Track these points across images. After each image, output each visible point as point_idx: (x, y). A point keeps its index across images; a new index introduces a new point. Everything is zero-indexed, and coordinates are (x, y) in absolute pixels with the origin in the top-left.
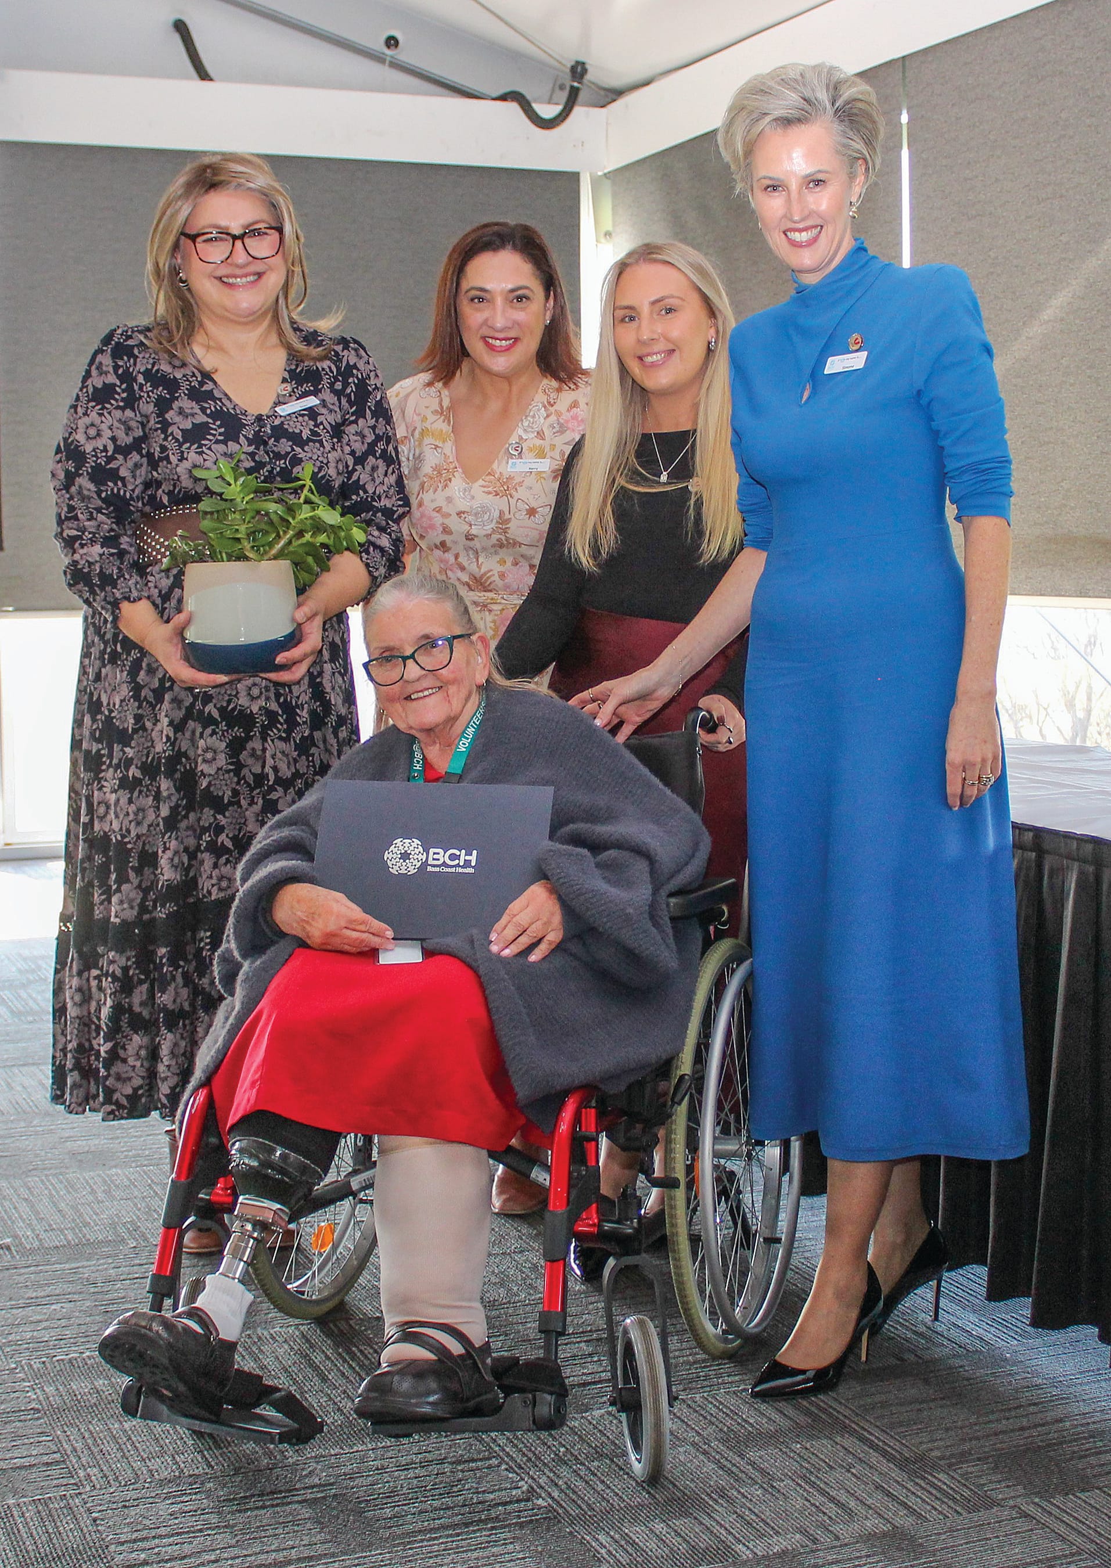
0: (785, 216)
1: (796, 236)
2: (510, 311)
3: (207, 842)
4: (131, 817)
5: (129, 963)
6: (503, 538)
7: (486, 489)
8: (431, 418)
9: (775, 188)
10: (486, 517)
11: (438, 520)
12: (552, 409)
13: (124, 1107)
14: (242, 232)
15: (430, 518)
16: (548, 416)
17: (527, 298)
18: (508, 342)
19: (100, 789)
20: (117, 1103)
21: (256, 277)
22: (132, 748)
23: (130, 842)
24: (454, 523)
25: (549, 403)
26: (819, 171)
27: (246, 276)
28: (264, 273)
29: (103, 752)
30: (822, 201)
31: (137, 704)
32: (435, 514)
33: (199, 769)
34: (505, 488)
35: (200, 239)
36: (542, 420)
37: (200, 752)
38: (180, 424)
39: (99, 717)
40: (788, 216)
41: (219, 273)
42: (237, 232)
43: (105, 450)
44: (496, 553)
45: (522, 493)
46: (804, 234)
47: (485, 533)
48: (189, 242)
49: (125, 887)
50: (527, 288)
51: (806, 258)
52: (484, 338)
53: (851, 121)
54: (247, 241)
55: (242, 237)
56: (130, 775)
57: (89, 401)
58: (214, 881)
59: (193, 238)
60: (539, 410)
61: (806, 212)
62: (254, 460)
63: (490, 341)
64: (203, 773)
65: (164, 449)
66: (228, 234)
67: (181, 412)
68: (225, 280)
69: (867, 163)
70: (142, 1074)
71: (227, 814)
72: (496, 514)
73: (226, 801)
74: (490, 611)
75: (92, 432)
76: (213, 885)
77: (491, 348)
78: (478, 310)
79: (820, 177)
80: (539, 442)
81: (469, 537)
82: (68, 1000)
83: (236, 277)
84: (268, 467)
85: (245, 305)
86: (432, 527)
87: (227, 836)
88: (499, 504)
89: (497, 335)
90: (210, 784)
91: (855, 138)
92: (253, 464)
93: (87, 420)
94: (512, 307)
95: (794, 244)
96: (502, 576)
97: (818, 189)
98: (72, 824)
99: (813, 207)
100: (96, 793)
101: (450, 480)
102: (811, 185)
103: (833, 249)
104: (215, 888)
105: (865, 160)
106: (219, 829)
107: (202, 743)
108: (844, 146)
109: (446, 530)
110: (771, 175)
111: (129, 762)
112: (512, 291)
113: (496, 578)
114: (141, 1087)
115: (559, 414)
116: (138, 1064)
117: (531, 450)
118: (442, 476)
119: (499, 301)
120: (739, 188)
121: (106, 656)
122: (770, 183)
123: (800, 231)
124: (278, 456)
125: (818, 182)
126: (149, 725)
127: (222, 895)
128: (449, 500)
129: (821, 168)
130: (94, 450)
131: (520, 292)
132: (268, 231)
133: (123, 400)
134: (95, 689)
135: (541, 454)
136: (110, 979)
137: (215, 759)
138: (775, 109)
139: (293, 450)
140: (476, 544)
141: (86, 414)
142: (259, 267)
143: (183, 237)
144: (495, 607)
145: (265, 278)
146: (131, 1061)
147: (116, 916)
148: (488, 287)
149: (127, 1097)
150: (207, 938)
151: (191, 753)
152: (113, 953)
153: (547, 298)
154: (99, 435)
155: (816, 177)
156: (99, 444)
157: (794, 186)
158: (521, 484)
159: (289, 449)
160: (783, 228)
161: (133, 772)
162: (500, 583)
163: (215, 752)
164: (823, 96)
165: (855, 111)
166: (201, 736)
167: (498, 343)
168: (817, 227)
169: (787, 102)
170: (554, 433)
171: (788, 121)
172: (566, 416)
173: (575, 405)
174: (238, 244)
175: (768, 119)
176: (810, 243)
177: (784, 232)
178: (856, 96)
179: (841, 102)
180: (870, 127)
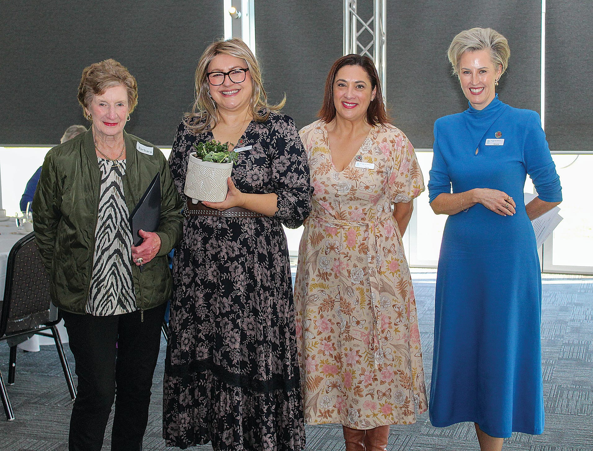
0: (470, 83)
1: (474, 91)
2: (355, 91)
5: (177, 382)
6: (353, 197)
7: (345, 175)
8: (320, 143)
9: (467, 72)
10: (345, 188)
11: (323, 187)
12: (375, 141)
13: (174, 441)
14: (229, 71)
15: (319, 187)
16: (373, 144)
17: (363, 87)
18: (353, 105)
20: (171, 439)
21: (237, 91)
24: (330, 189)
25: (374, 138)
26: (484, 68)
27: (233, 90)
28: (240, 89)
30: (485, 78)
32: (321, 185)
34: (354, 176)
36: (371, 145)
40: (471, 83)
41: (220, 90)
44: (348, 203)
45: (362, 179)
47: (344, 194)
49: (175, 350)
50: (363, 82)
51: (477, 99)
52: (343, 102)
53: (498, 50)
54: (230, 75)
60: (369, 141)
61: (478, 82)
63: (345, 104)
68: (223, 92)
69: (502, 66)
72: (350, 187)
74: (343, 228)
77: (345, 107)
78: (341, 89)
79: (484, 69)
80: (369, 155)
81: (337, 196)
85: (232, 103)
86: (320, 190)
88: (350, 184)
89: (348, 101)
91: (498, 56)
94: (356, 90)
95: (473, 94)
96: (350, 213)
97: (483, 74)
99: (481, 80)
101: (329, 170)
102: (481, 72)
103: (487, 96)
105: (502, 64)
108: (494, 59)
109: (326, 192)
110: (466, 68)
112: (357, 82)
113: (347, 214)
115: (378, 143)
117: (366, 158)
118: (325, 168)
119: (351, 86)
120: (455, 71)
122: (466, 71)
123: (476, 89)
125: (483, 71)
127: (200, 359)
128: (328, 179)
129: (485, 66)
131: (360, 84)
135: (370, 161)
138: (469, 44)
140: (340, 199)
144: (345, 227)
145: (241, 91)
148: (346, 80)
150: (196, 375)
153: (373, 89)
155: (482, 70)
157: (475, 72)
158: (362, 175)
160: (469, 87)
162: (349, 217)
164: (488, 41)
165: (499, 46)
167: (348, 105)
168: (482, 88)
169: (474, 42)
170: (376, 152)
171: (474, 49)
172: (381, 145)
173: (385, 140)
174: (227, 76)
175: (466, 47)
176: (479, 94)
177: (469, 89)
178: (500, 41)
179: (494, 43)
180: (504, 53)
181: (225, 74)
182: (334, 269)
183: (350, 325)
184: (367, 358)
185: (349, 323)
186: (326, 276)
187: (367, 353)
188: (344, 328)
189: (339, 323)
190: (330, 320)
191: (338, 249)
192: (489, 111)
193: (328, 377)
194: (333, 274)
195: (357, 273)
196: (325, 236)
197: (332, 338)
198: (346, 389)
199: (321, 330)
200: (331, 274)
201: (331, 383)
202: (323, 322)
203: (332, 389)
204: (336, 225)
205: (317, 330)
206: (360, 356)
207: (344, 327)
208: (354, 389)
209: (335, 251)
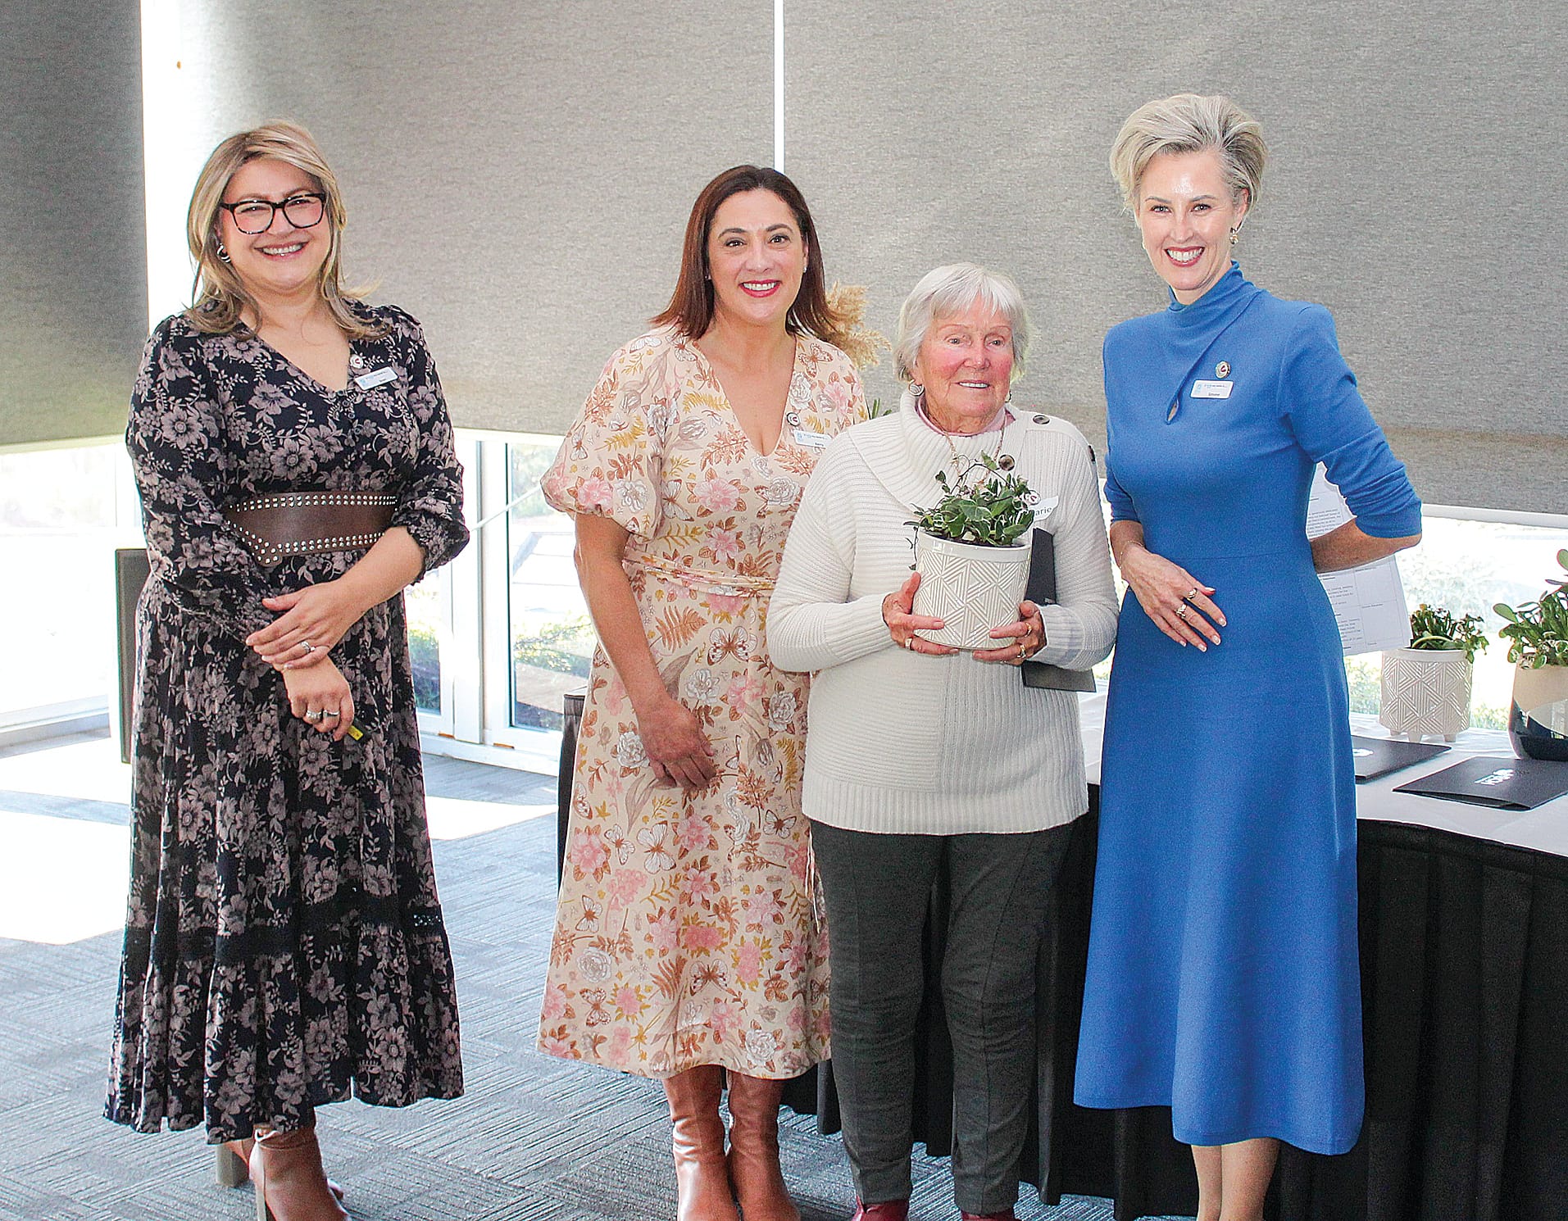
0: (1168, 236)
1: (1178, 256)
3: (310, 844)
4: (239, 825)
5: (240, 977)
7: (781, 464)
9: (1161, 209)
11: (733, 494)
14: (282, 200)
15: (725, 492)
16: (813, 387)
18: (770, 286)
19: (185, 797)
21: (299, 247)
22: (237, 753)
23: (238, 852)
24: (750, 498)
25: (810, 373)
26: (1206, 197)
27: (288, 245)
28: (307, 243)
29: (187, 758)
30: (1205, 224)
31: (239, 706)
32: (731, 487)
33: (301, 770)
34: (803, 464)
35: (238, 209)
36: (809, 390)
37: (302, 752)
38: (268, 411)
39: (182, 722)
40: (1171, 236)
41: (259, 245)
42: (278, 200)
43: (200, 443)
44: (782, 532)
46: (1186, 254)
47: (779, 509)
48: (229, 212)
49: (234, 899)
51: (1186, 278)
53: (1238, 153)
54: (287, 209)
55: (282, 206)
56: (236, 781)
57: (168, 396)
58: (317, 884)
59: (232, 208)
60: (802, 380)
61: (1191, 234)
62: (343, 445)
64: (305, 774)
65: (253, 437)
66: (268, 203)
67: (265, 396)
68: (266, 250)
70: (250, 1091)
71: (329, 815)
72: (797, 491)
73: (328, 802)
74: (758, 597)
75: (181, 427)
76: (316, 889)
78: (733, 254)
79: (1205, 202)
80: (811, 413)
81: (761, 514)
82: (144, 1017)
83: (278, 247)
84: (355, 453)
85: (288, 276)
87: (329, 837)
89: (756, 279)
90: (312, 785)
91: (1241, 168)
92: (342, 449)
93: (172, 416)
95: (1175, 264)
97: (1203, 212)
98: (144, 835)
99: (1197, 229)
100: (181, 801)
102: (1197, 209)
103: (1212, 270)
104: (319, 891)
105: (1248, 189)
106: (322, 831)
107: (304, 743)
108: (1230, 174)
109: (741, 506)
110: (1158, 197)
111: (234, 768)
112: (769, 230)
113: (773, 560)
114: (248, 1105)
115: (822, 385)
116: (246, 1081)
117: (808, 421)
118: (731, 446)
119: (757, 241)
121: (192, 659)
122: (1158, 204)
123: (1182, 251)
124: (364, 439)
125: (1203, 207)
126: (249, 726)
127: (324, 897)
129: (1208, 194)
130: (188, 446)
131: (777, 232)
132: (309, 198)
133: (203, 391)
134: (177, 692)
135: (819, 428)
136: (220, 995)
137: (317, 760)
138: (1167, 136)
139: (378, 432)
140: (766, 522)
141: (168, 410)
142: (302, 238)
143: (222, 209)
144: (763, 593)
145: (308, 247)
146: (239, 1079)
147: (226, 930)
148: (744, 228)
149: (235, 1116)
150: (310, 942)
151: (292, 752)
152: (224, 968)
154: (189, 430)
155: (1200, 202)
156: (193, 438)
157: (1179, 209)
158: (816, 461)
159: (375, 431)
160: (1166, 246)
161: (239, 777)
162: (773, 567)
163: (318, 751)
164: (1216, 129)
165: (1243, 143)
166: (304, 736)
167: (757, 288)
168: (1198, 248)
169: (1180, 130)
170: (824, 406)
171: (1179, 148)
172: (829, 389)
173: (834, 378)
174: (279, 212)
175: (1161, 144)
176: (1190, 264)
177: (1166, 250)
178: (1246, 130)
179: (1229, 134)
180: (1255, 159)
181: (275, 206)
182: (729, 698)
183: (761, 831)
184: (796, 906)
185: (757, 826)
186: (706, 715)
187: (798, 894)
188: (743, 840)
189: (730, 827)
190: (708, 819)
191: (744, 649)
192: (1202, 311)
193: (695, 955)
194: (726, 709)
195: (782, 705)
196: (709, 619)
197: (710, 861)
198: (742, 983)
199: (685, 843)
200: (718, 710)
201: (701, 969)
202: (692, 825)
203: (704, 983)
204: (741, 589)
205: (679, 846)
206: (782, 904)
207: (745, 836)
208: (766, 985)
209: (736, 654)
